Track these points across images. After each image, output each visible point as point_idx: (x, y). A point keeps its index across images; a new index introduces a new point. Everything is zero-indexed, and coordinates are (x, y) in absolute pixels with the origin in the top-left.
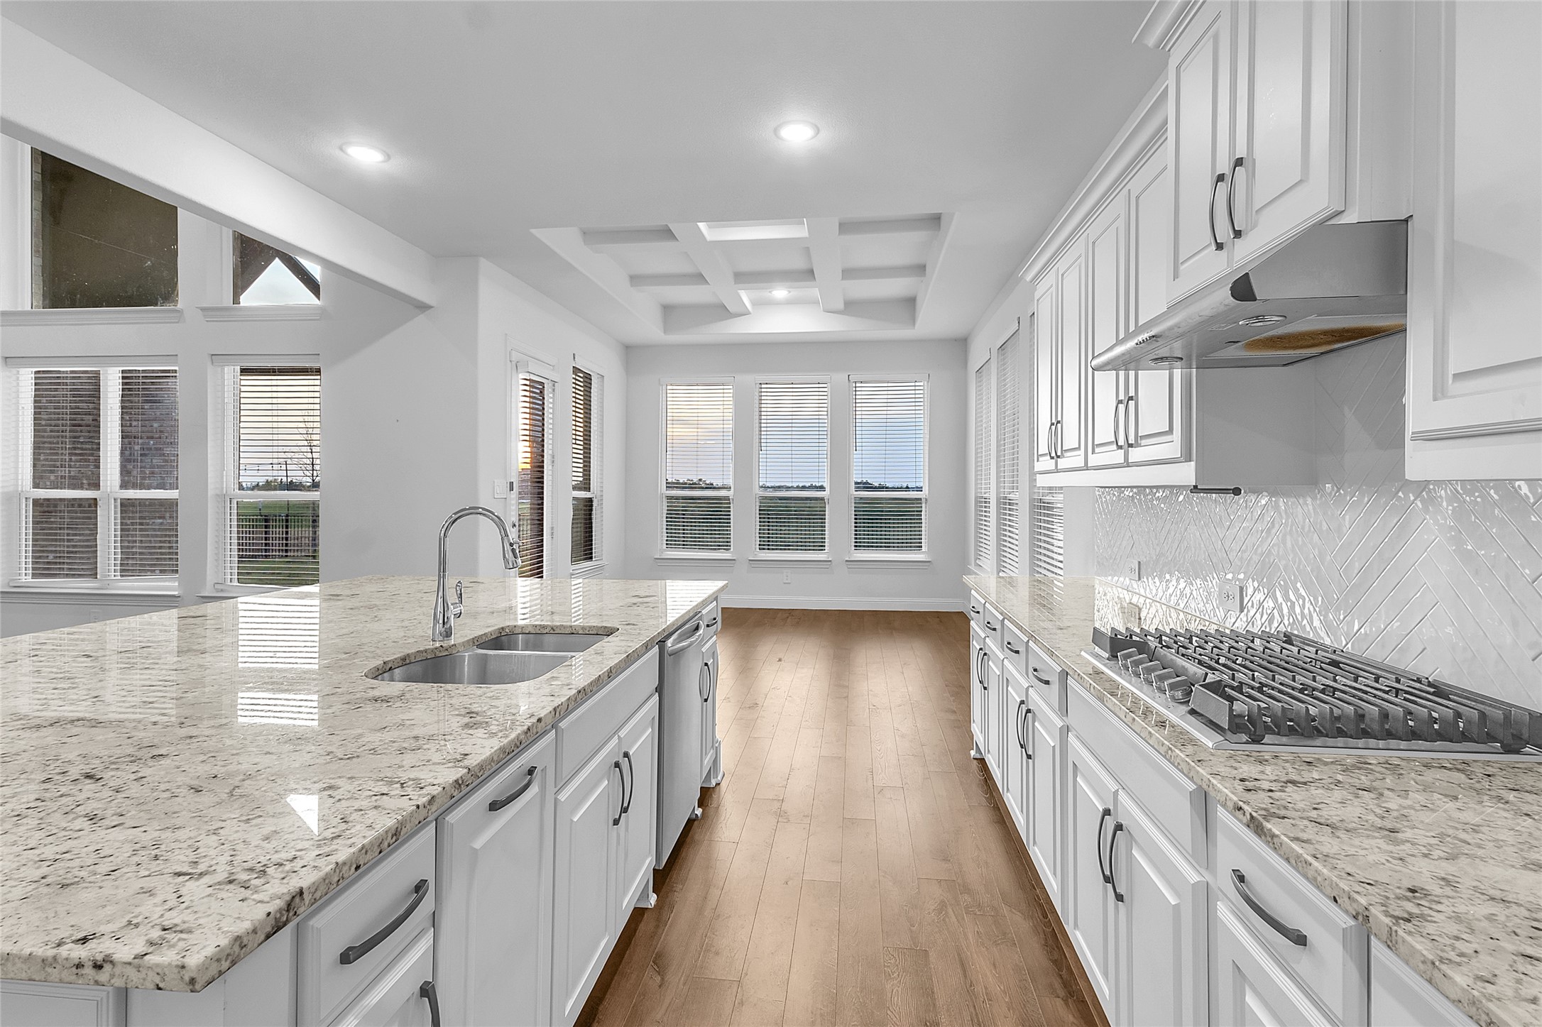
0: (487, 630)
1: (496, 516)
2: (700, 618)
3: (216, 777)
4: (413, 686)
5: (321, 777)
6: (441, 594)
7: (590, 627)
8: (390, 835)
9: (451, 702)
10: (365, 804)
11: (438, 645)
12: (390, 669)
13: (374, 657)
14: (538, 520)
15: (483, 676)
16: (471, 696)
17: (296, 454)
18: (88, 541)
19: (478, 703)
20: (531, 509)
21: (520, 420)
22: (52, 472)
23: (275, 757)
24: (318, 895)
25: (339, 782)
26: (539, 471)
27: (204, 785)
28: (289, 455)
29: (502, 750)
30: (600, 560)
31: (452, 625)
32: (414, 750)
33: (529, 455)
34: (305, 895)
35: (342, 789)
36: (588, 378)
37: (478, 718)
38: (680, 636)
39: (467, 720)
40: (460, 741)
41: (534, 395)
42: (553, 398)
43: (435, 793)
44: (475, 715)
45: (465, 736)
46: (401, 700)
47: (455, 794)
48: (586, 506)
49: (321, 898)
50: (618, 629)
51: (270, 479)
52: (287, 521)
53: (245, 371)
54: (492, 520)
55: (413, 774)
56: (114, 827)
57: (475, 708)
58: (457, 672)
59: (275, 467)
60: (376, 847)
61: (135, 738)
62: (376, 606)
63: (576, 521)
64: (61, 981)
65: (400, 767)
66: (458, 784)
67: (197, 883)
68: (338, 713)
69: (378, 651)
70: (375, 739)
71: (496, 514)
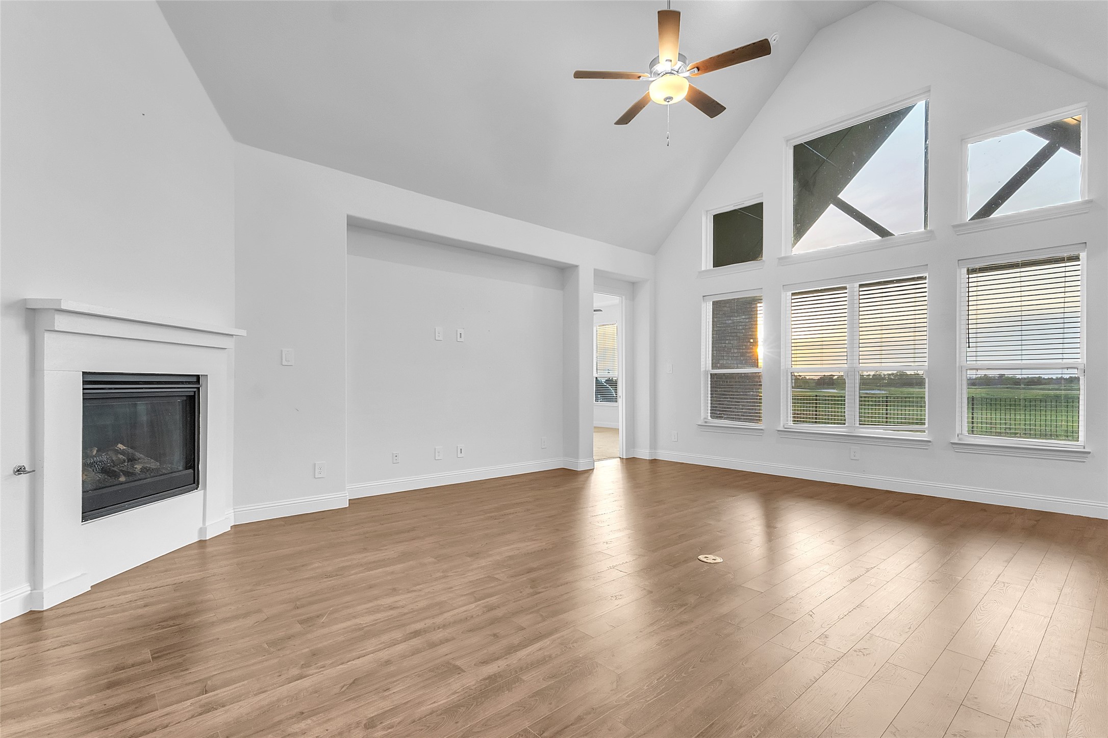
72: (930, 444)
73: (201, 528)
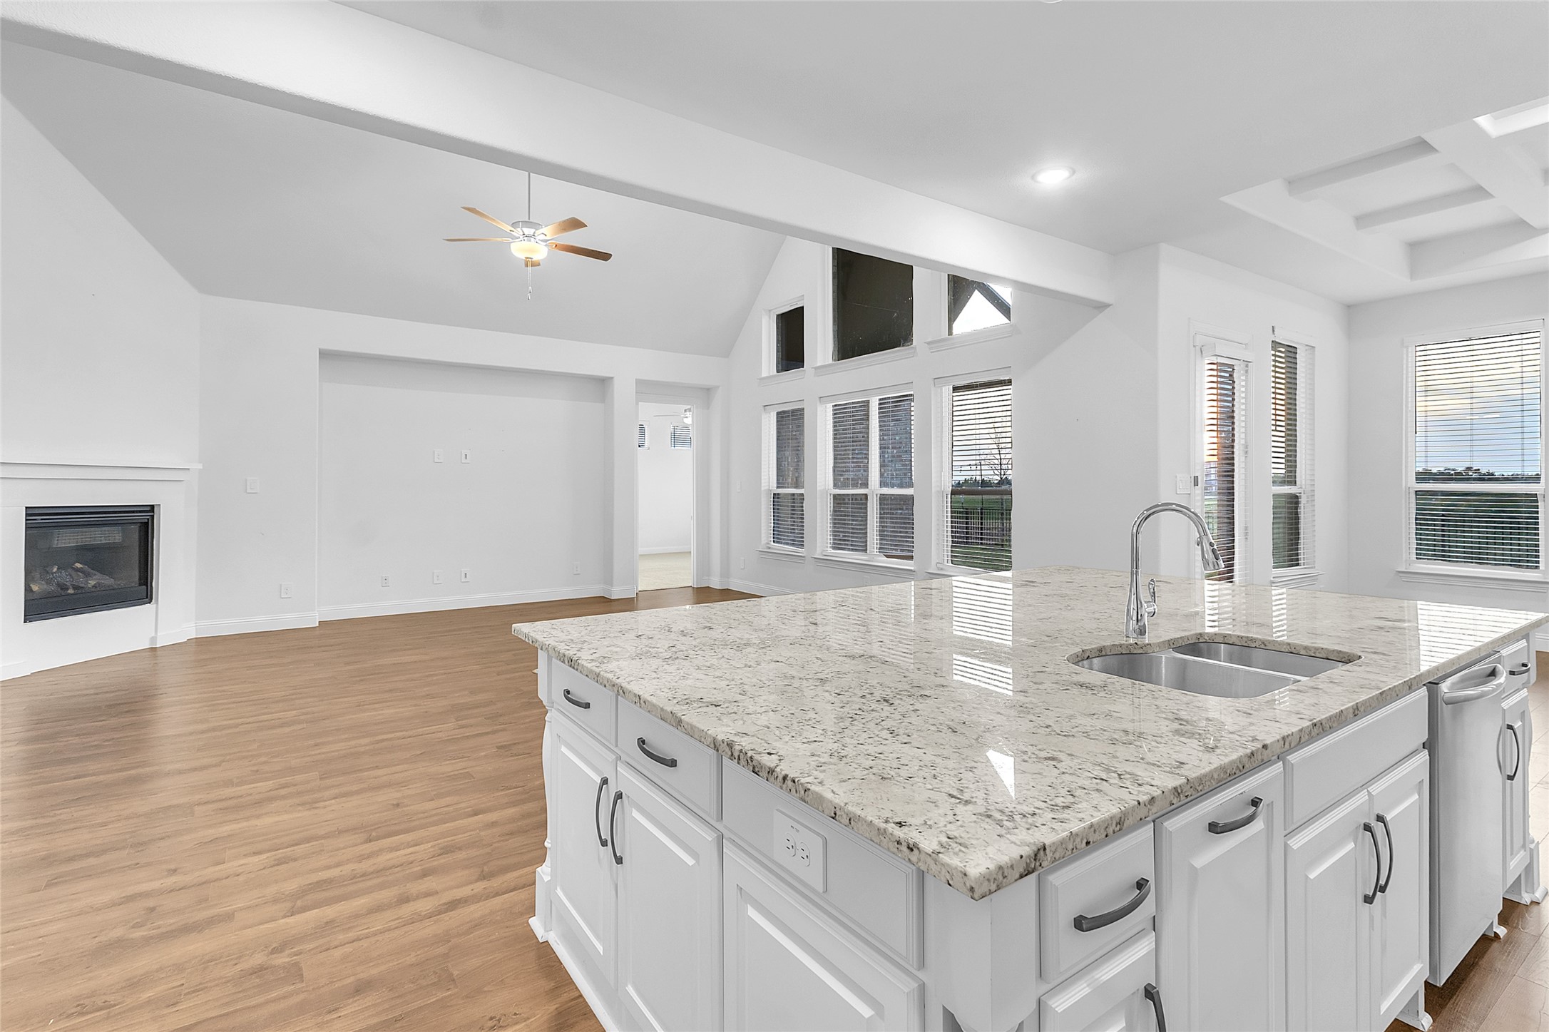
0: (1183, 634)
1: (1192, 512)
2: (1499, 660)
3: (964, 723)
4: (1115, 678)
5: (1045, 747)
6: (1134, 590)
7: (1317, 649)
8: (1114, 823)
9: (1156, 703)
10: (1087, 783)
11: (1131, 641)
12: (1088, 658)
13: (1073, 644)
14: (1228, 518)
15: (1183, 682)
16: (1176, 701)
17: (988, 456)
18: (860, 525)
19: (1186, 710)
20: (1218, 506)
21: (1206, 408)
22: (842, 475)
23: (1005, 719)
24: (1057, 855)
25: (1061, 756)
26: (1228, 464)
27: (958, 728)
28: (983, 457)
29: (1222, 769)
30: (1312, 568)
31: (1146, 623)
32: (1125, 743)
33: (1215, 446)
34: (1048, 851)
35: (1063, 763)
36: (1292, 351)
37: (1189, 727)
38: (1463, 680)
39: (1176, 726)
40: (1172, 747)
41: (1222, 380)
42: (1246, 381)
43: (1155, 794)
44: (1185, 723)
45: (1178, 743)
46: (1105, 690)
47: (1174, 802)
48: (1291, 503)
49: (1059, 859)
50: (1360, 657)
51: (968, 478)
52: (982, 514)
53: (956, 389)
54: (1189, 517)
55: (1129, 768)
56: (905, 743)
57: (1183, 715)
58: (1154, 673)
59: (974, 468)
60: (1103, 830)
61: (908, 678)
62: (1067, 594)
63: (1278, 521)
64: (888, 849)
65: (1114, 757)
66: (1177, 791)
67: (965, 808)
68: (1050, 691)
69: (1076, 639)
70: (1087, 722)
71: (1192, 510)
72: (914, 573)
73: (153, 637)
